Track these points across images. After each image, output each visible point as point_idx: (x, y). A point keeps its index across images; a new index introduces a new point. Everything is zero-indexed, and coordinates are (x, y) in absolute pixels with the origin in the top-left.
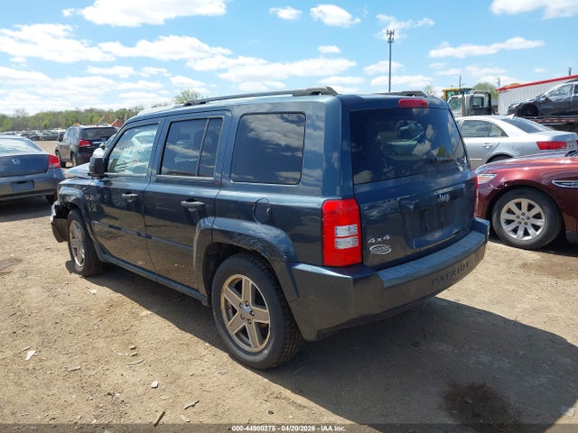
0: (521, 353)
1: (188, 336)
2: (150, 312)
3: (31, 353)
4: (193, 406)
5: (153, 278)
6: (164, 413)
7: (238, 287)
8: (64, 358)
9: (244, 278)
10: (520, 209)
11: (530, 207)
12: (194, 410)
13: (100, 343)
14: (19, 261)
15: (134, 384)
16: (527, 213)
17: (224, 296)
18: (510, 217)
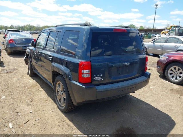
0: (152, 120)
1: (49, 98)
2: (42, 89)
3: (4, 97)
4: (38, 120)
5: (43, 79)
6: (29, 121)
7: (59, 85)
8: (11, 100)
9: (61, 83)
10: (175, 70)
11: (179, 70)
12: (38, 121)
13: (23, 97)
14: (16, 69)
15: (26, 111)
16: (177, 71)
17: (57, 87)
18: (172, 72)
